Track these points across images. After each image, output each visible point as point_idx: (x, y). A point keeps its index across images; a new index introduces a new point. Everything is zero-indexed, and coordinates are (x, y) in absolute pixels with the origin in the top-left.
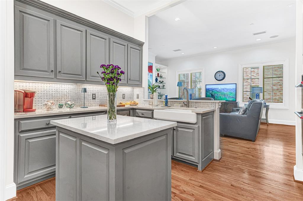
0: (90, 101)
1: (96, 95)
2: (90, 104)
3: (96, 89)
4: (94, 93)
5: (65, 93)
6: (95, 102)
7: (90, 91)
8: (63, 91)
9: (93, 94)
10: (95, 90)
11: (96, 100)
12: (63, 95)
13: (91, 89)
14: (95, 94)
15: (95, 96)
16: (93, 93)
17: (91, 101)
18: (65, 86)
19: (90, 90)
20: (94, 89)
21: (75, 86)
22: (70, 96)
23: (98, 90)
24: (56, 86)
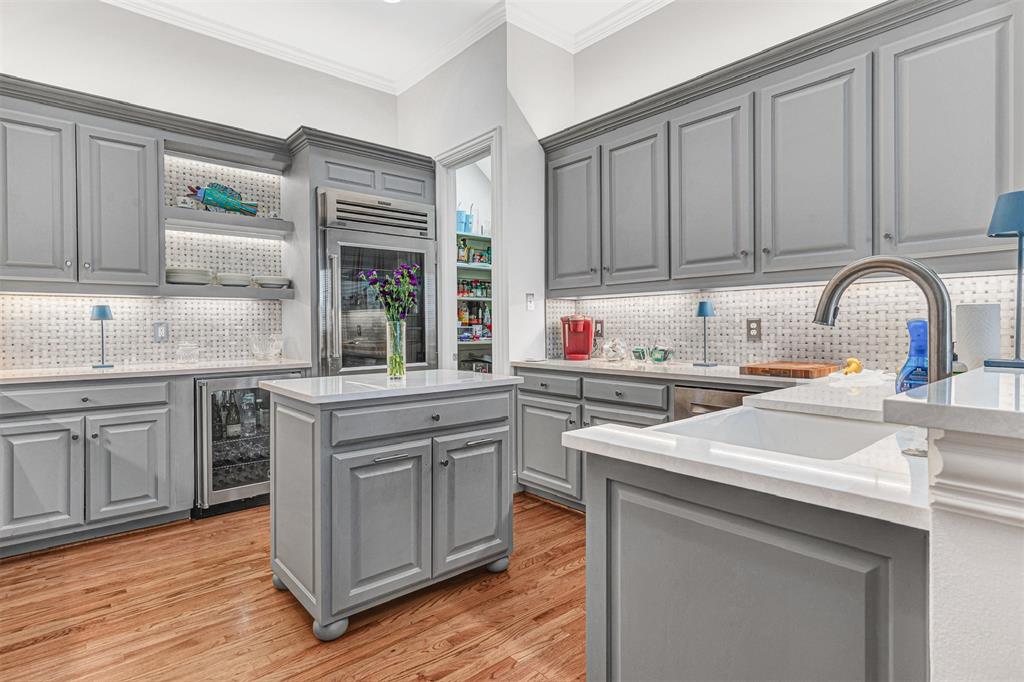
0: (738, 345)
1: (764, 324)
2: (737, 355)
3: (765, 301)
4: (756, 318)
5: (667, 319)
6: (758, 350)
7: (738, 311)
8: (662, 313)
9: (749, 322)
10: (758, 304)
11: (765, 343)
12: (661, 326)
13: (742, 304)
14: (758, 322)
15: (759, 328)
16: (751, 317)
17: (745, 344)
18: (666, 301)
19: (740, 308)
20: (755, 301)
21: (691, 298)
22: (678, 329)
23: (771, 304)
24: (646, 302)
